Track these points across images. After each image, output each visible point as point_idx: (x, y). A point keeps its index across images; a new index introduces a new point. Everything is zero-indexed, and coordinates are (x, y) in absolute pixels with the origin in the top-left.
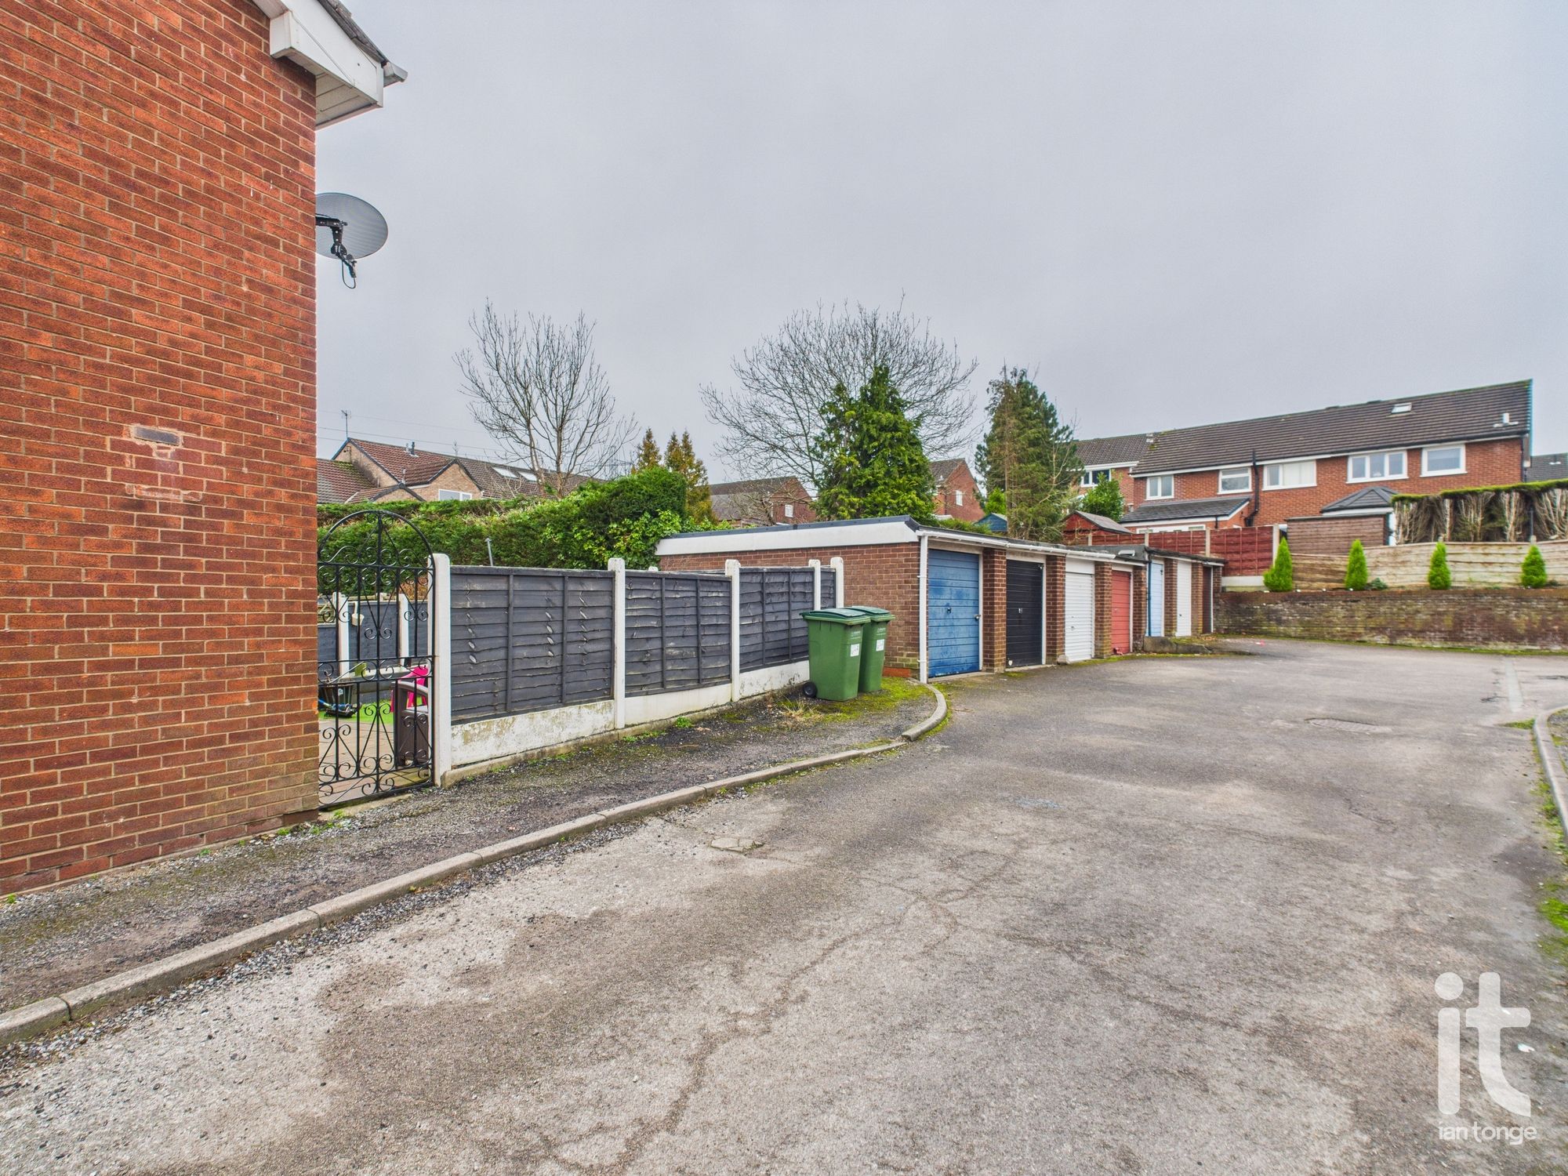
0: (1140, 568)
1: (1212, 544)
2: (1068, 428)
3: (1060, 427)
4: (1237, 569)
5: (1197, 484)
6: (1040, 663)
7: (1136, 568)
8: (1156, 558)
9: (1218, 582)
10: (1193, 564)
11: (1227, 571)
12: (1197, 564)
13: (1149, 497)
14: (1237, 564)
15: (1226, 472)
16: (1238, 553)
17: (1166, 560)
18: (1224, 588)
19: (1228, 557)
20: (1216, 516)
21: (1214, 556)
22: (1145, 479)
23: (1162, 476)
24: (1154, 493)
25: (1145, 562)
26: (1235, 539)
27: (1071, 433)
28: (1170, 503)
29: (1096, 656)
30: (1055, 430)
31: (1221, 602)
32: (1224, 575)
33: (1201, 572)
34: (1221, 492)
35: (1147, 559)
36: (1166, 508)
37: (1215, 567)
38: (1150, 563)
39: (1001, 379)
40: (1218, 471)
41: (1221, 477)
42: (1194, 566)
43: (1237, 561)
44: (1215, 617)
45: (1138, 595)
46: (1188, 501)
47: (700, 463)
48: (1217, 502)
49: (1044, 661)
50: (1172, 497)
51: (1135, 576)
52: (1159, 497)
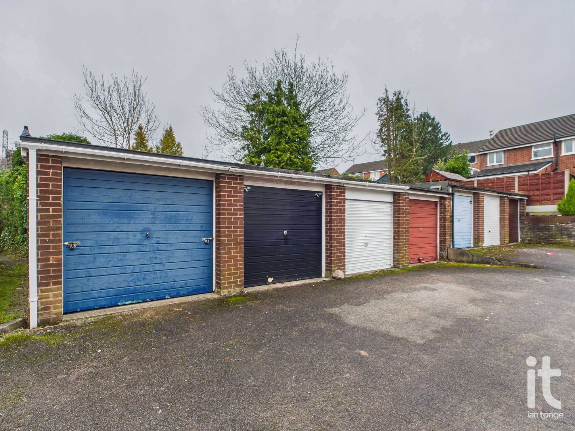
0: (444, 198)
1: (519, 185)
2: (447, 133)
3: (443, 133)
4: (538, 201)
5: (518, 154)
6: (320, 276)
7: (441, 198)
8: (459, 191)
9: (523, 209)
10: (501, 197)
11: (530, 202)
12: (504, 197)
13: (489, 164)
14: (538, 198)
15: (536, 147)
16: (538, 190)
17: (474, 194)
18: (528, 213)
19: (531, 193)
20: (528, 171)
21: (520, 193)
22: (486, 154)
23: (496, 152)
24: (492, 161)
25: (449, 194)
26: (536, 181)
27: (449, 136)
28: (502, 166)
29: (395, 266)
30: (440, 135)
31: (526, 222)
32: (528, 204)
33: (507, 203)
34: (533, 158)
35: (450, 191)
36: (499, 169)
37: (521, 200)
38: (453, 194)
39: (384, 96)
40: (531, 146)
41: (533, 150)
42: (502, 199)
43: (537, 196)
44: (522, 232)
45: (443, 218)
46: (512, 165)
47: (179, 144)
48: (529, 164)
49: (323, 275)
50: (503, 163)
51: (441, 204)
52: (495, 163)
